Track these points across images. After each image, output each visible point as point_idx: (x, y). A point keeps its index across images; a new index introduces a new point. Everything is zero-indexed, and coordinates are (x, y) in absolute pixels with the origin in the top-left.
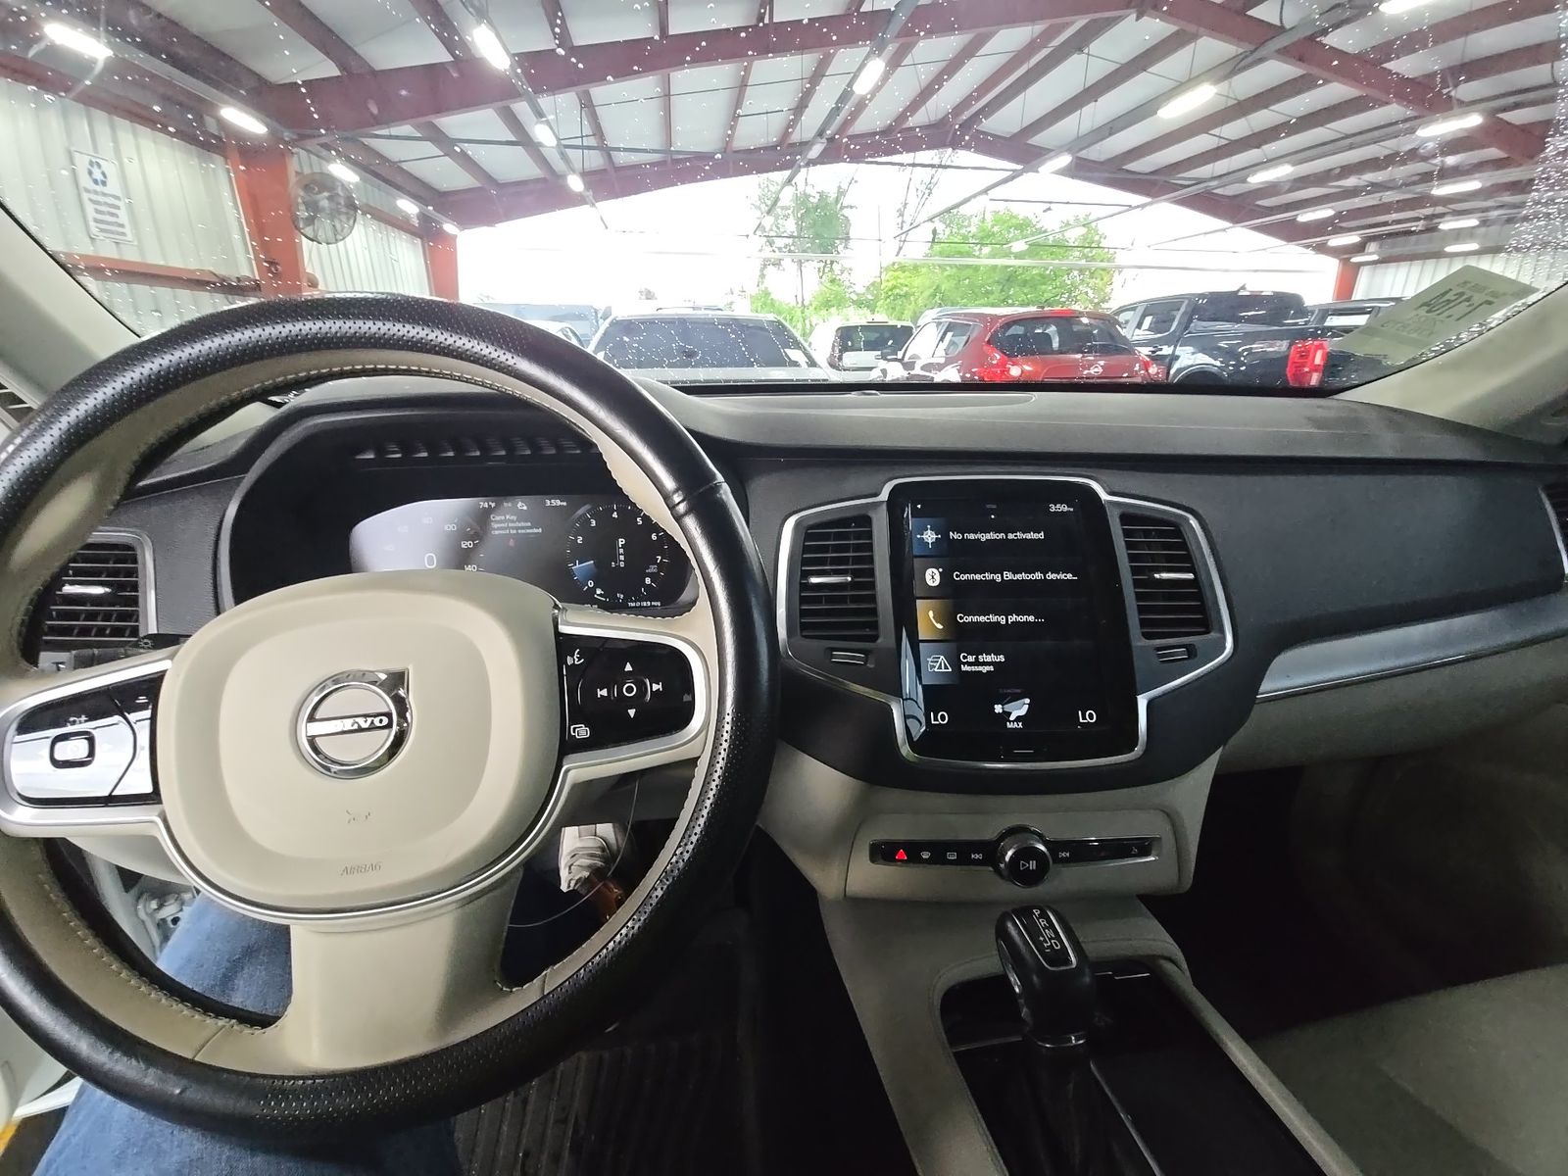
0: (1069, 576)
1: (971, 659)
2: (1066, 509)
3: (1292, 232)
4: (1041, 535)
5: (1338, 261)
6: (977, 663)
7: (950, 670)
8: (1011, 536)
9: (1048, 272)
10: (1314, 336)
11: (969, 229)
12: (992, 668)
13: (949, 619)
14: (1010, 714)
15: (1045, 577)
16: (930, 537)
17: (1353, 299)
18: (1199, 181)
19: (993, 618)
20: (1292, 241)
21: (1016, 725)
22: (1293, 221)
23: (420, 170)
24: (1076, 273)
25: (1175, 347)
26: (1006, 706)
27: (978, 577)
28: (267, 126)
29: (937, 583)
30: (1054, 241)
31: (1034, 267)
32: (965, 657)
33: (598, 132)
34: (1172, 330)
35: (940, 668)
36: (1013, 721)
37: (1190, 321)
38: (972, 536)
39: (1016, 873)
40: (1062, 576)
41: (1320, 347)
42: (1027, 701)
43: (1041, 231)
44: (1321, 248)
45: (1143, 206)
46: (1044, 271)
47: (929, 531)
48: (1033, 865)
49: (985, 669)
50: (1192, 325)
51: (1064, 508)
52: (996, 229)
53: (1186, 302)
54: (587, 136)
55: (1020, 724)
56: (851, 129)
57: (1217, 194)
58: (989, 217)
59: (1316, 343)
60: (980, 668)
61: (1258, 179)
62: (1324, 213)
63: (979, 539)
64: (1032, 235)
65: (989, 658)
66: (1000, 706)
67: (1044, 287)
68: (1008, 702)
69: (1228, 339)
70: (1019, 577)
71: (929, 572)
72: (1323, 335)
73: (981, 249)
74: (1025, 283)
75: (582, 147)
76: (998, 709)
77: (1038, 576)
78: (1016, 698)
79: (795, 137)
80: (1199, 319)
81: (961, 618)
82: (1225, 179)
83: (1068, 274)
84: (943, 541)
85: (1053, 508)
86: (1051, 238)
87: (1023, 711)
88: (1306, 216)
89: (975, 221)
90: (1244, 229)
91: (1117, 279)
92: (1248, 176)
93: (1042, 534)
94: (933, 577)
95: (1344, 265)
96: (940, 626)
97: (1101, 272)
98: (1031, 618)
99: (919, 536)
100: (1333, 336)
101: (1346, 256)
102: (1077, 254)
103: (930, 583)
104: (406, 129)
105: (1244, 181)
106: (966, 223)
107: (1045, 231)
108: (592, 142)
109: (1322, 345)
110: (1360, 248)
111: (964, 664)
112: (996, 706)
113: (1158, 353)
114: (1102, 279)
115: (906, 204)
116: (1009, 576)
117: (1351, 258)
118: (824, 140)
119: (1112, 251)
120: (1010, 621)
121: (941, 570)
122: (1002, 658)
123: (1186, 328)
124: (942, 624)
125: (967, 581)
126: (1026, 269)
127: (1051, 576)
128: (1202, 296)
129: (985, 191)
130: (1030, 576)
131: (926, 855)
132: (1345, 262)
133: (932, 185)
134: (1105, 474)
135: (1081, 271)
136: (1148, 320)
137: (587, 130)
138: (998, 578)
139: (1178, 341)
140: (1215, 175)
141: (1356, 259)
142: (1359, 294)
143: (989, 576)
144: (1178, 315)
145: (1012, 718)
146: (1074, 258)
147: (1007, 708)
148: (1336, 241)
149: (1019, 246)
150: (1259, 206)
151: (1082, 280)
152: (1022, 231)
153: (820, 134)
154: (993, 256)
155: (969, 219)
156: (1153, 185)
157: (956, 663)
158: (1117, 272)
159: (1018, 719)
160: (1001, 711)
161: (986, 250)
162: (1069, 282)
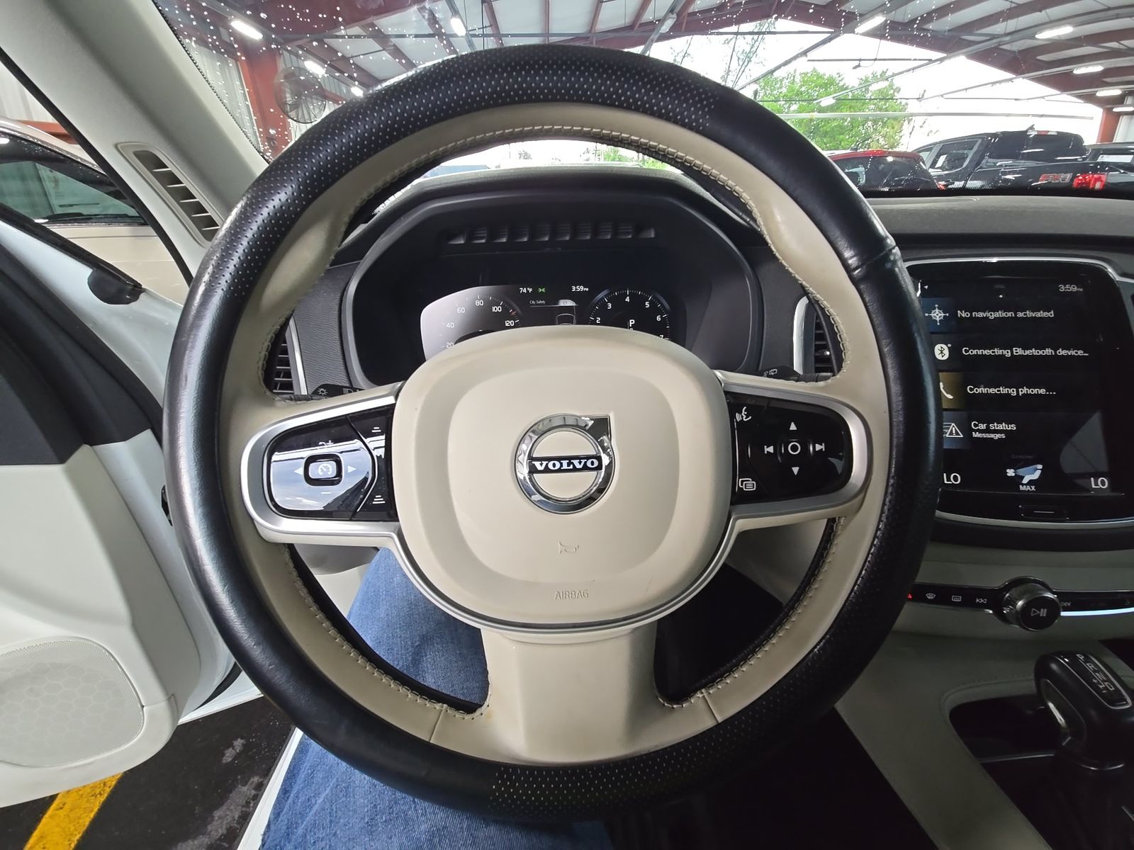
0: (1080, 353)
1: (983, 426)
2: (1076, 289)
3: (1066, 83)
4: (1051, 314)
5: (1102, 110)
6: (988, 431)
7: (962, 436)
8: (1020, 315)
9: (846, 124)
10: (1095, 170)
11: (780, 91)
12: (1003, 436)
13: (958, 389)
14: (1022, 478)
15: (1056, 353)
16: (938, 315)
17: (1114, 142)
18: (993, 37)
19: (1004, 390)
20: (1065, 91)
21: (1028, 488)
22: (1069, 74)
23: (364, 62)
24: (870, 123)
25: (966, 181)
26: (1018, 470)
27: (986, 352)
28: (262, 33)
29: (946, 357)
30: (853, 96)
31: (834, 119)
32: (975, 425)
33: (494, 23)
34: (964, 166)
35: (951, 433)
36: (1026, 485)
37: (982, 157)
38: (981, 315)
39: (1025, 618)
40: (1072, 352)
41: (1099, 179)
42: (1040, 467)
43: (844, 88)
44: (1090, 99)
45: (941, 60)
46: (843, 123)
47: (937, 310)
48: (1043, 613)
49: (997, 436)
50: (984, 161)
51: (1074, 288)
52: (803, 89)
53: (980, 140)
54: (486, 27)
55: (1033, 487)
56: (692, 7)
57: (1005, 50)
58: (798, 79)
59: (1095, 176)
60: (992, 436)
61: (1046, 35)
62: (1096, 68)
63: (987, 318)
64: (835, 92)
65: (1002, 426)
66: (1013, 470)
67: (841, 136)
68: (1019, 468)
69: (1014, 173)
70: (1028, 352)
71: (938, 348)
72: (1102, 170)
73: (789, 107)
74: (826, 134)
75: (484, 36)
76: (1011, 473)
77: (1048, 352)
78: (1027, 464)
79: (648, 16)
80: (990, 157)
81: (971, 389)
82: (1016, 36)
83: (863, 126)
84: (951, 319)
85: (1062, 288)
86: (850, 94)
87: (1036, 475)
88: (1080, 70)
89: (786, 82)
90: (1025, 80)
91: (906, 127)
92: (1036, 34)
93: (1052, 312)
94: (942, 353)
95: (1107, 113)
96: (950, 397)
97: (893, 122)
98: (1042, 391)
99: (927, 315)
100: (1109, 171)
101: (1109, 106)
102: (873, 106)
103: (939, 357)
104: (356, 30)
105: (1033, 37)
106: (778, 86)
107: (846, 88)
108: (489, 31)
109: (1100, 178)
110: (1120, 100)
111: (976, 431)
112: (1008, 471)
113: (950, 187)
114: (893, 128)
115: (729, 71)
116: (1019, 351)
117: (1113, 108)
118: (675, 16)
119: (904, 102)
120: (1020, 393)
121: (949, 345)
122: (1013, 427)
123: (978, 164)
124: (952, 395)
125: (977, 355)
126: (827, 121)
127: (1062, 352)
128: (994, 135)
129: (805, 53)
130: (1041, 353)
131: (930, 596)
132: (1108, 111)
133: (751, 55)
134: (1114, 257)
135: (875, 122)
136: (942, 159)
137: (487, 23)
138: (1007, 353)
139: (969, 175)
140: (1007, 32)
141: (1116, 110)
142: (1119, 138)
143: (998, 352)
144: (971, 154)
145: (1025, 481)
146: (869, 111)
147: (1021, 472)
148: (1103, 93)
149: (827, 101)
150: (1039, 60)
151: (875, 130)
152: (826, 89)
153: (671, 11)
154: (799, 111)
155: (781, 81)
156: (949, 43)
157: (967, 431)
158: (906, 122)
159: (1031, 483)
160: (1013, 475)
161: (794, 107)
162: (863, 131)
